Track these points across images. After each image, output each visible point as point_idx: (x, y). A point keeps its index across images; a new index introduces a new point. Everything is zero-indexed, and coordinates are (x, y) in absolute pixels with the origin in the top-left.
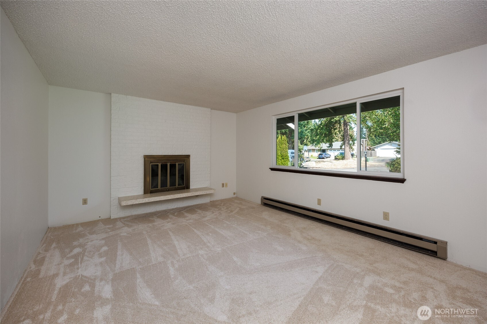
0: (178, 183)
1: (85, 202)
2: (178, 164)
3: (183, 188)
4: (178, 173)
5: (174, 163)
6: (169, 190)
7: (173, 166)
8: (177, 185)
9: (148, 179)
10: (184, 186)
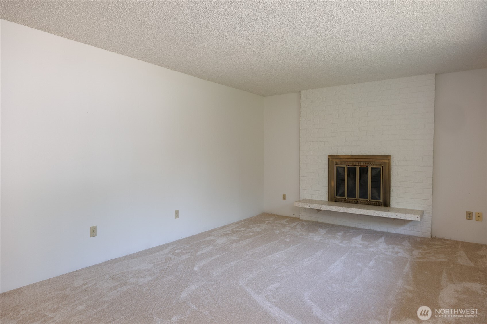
0: (370, 196)
1: (284, 197)
2: (372, 168)
3: (379, 205)
4: (372, 181)
5: (366, 167)
6: (357, 203)
7: (364, 171)
8: (370, 198)
9: (333, 184)
10: (381, 201)
